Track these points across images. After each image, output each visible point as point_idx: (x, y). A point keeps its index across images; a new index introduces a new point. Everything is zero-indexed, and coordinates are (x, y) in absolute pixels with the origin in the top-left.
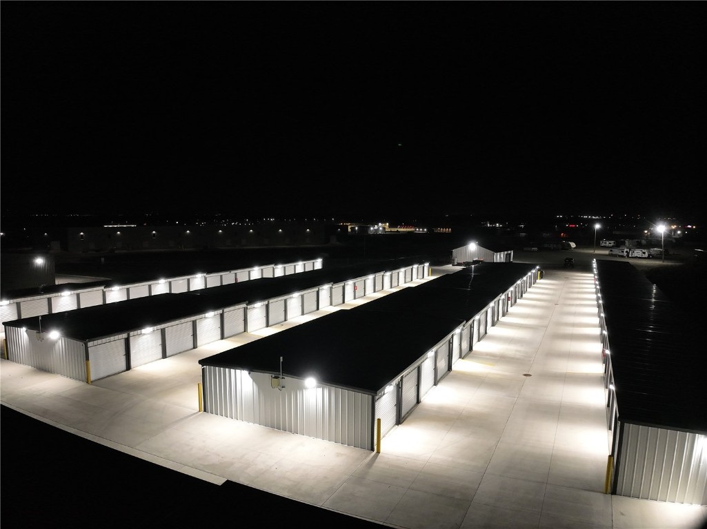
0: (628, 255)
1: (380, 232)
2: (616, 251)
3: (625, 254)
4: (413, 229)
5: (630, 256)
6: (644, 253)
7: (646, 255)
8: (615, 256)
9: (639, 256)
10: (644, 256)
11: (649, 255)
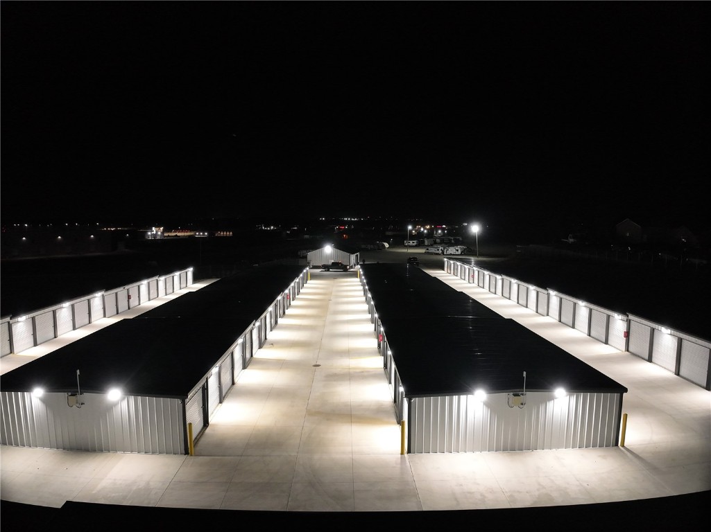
0: (443, 253)
1: (158, 238)
2: (432, 250)
3: (440, 252)
4: (192, 233)
5: (445, 253)
6: (457, 250)
7: (459, 252)
8: (432, 254)
9: (453, 253)
10: (457, 253)
11: (462, 252)
